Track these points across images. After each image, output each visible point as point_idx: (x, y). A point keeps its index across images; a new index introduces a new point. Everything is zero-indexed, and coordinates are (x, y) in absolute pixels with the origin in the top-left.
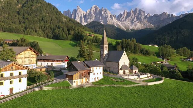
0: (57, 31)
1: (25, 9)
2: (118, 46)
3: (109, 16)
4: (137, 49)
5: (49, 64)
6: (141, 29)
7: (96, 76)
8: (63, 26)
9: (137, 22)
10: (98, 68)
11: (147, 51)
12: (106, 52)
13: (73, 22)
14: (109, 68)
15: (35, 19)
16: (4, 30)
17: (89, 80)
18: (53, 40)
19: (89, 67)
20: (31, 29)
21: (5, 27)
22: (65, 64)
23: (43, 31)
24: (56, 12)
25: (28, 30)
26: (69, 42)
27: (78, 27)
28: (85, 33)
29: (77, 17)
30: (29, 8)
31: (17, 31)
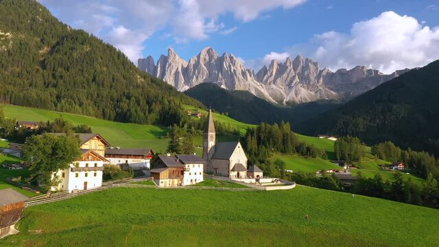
0: (124, 105)
1: (59, 56)
2: (250, 137)
3: (239, 72)
4: (289, 143)
5: (123, 161)
6: (309, 100)
7: (193, 177)
8: (137, 95)
9: (300, 85)
10: (196, 165)
11: (308, 149)
12: (211, 143)
13: (158, 85)
14: (216, 169)
15: (79, 79)
16: (12, 101)
17: (182, 182)
18: (115, 123)
19: (183, 163)
20: (69, 100)
21: (16, 95)
22: (147, 163)
23: (95, 103)
24: (123, 64)
25: (63, 101)
26: (150, 127)
27: (170, 96)
28: (183, 110)
29: (167, 73)
30: (66, 54)
31: (40, 104)
